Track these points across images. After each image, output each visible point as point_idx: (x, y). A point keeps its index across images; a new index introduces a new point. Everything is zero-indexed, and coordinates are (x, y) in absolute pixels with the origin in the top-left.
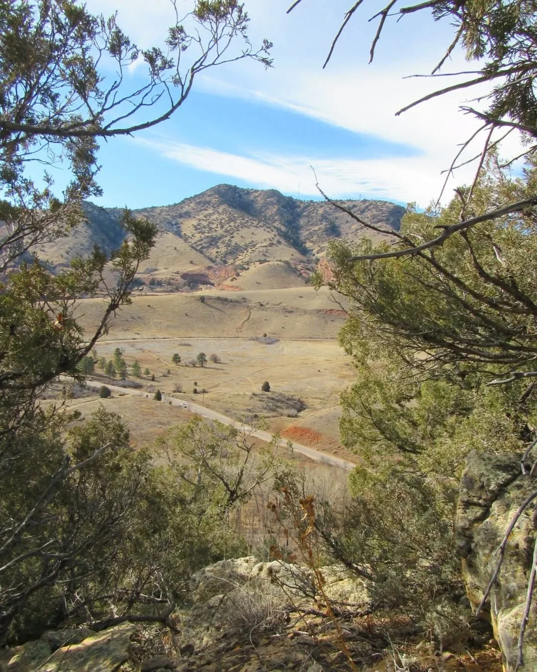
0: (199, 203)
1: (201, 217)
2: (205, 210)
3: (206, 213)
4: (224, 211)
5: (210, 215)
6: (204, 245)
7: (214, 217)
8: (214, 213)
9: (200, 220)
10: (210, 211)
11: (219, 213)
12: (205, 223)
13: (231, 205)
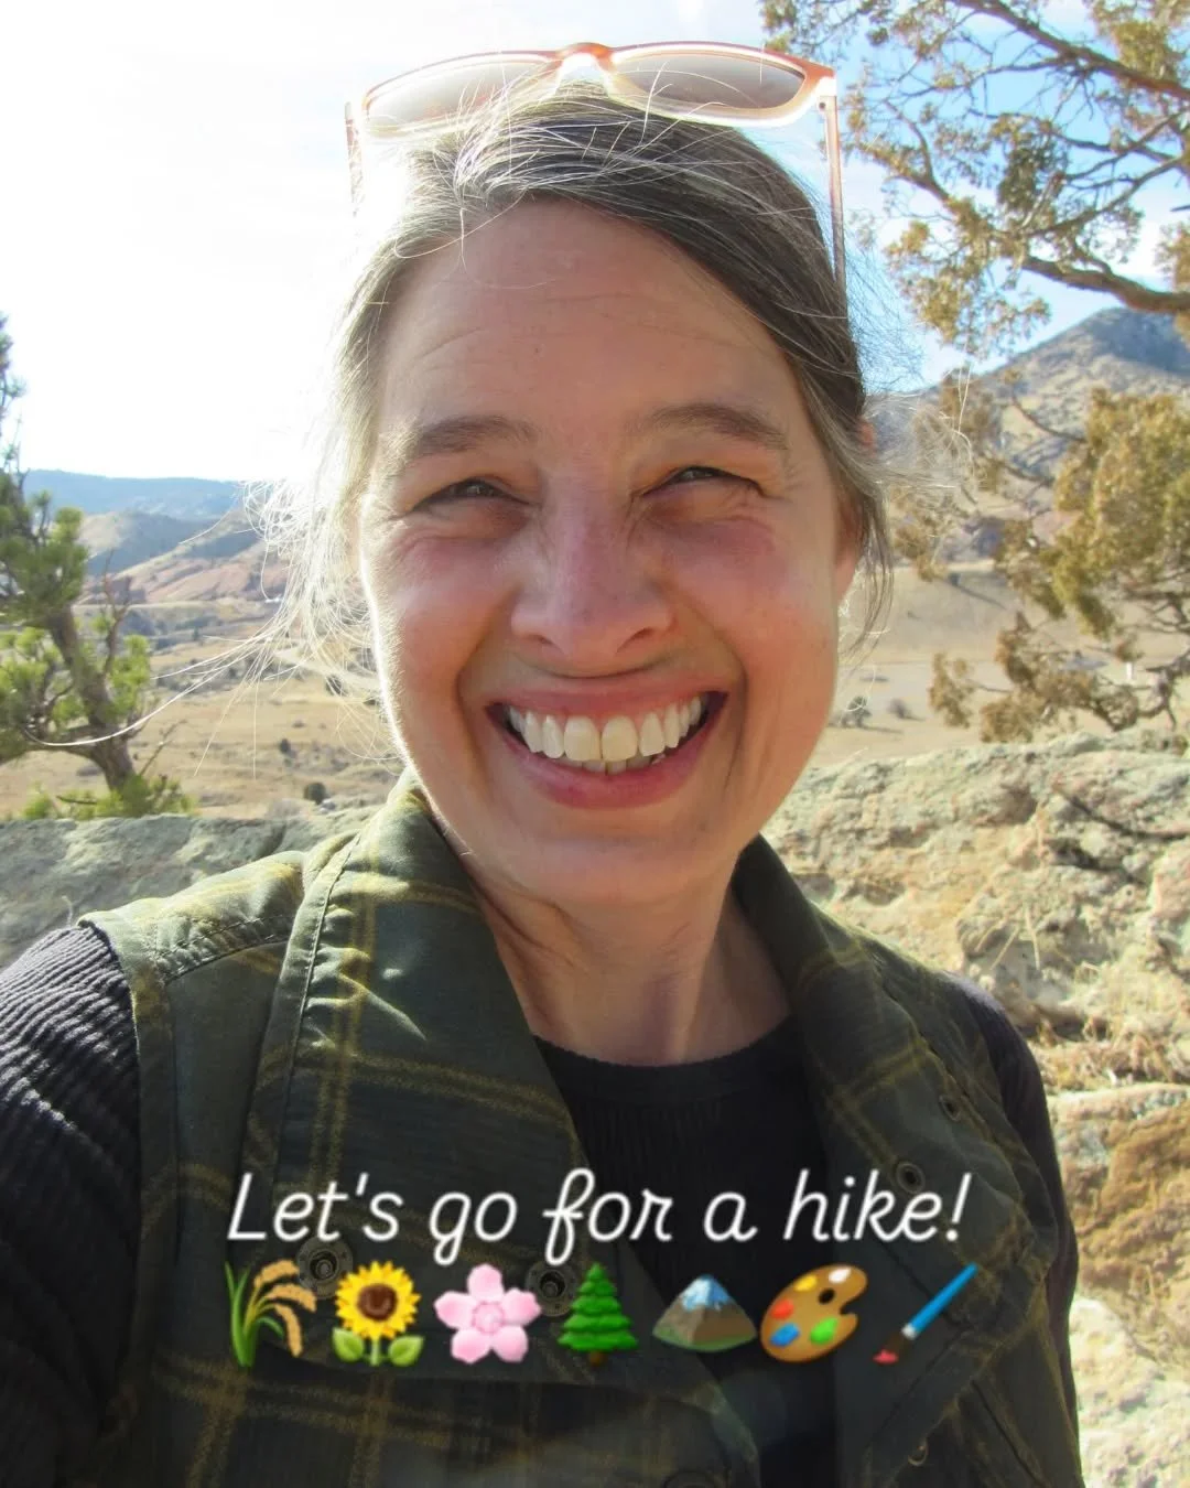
0: (1049, 358)
1: (1050, 389)
2: (1061, 372)
3: (1062, 378)
4: (1106, 370)
5: (1069, 383)
6: (1045, 453)
7: (1078, 387)
8: (1079, 378)
9: (1046, 396)
10: (1072, 373)
11: (1090, 375)
12: (1055, 403)
13: (1120, 355)
